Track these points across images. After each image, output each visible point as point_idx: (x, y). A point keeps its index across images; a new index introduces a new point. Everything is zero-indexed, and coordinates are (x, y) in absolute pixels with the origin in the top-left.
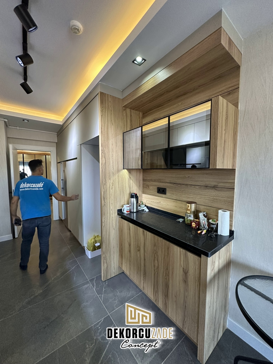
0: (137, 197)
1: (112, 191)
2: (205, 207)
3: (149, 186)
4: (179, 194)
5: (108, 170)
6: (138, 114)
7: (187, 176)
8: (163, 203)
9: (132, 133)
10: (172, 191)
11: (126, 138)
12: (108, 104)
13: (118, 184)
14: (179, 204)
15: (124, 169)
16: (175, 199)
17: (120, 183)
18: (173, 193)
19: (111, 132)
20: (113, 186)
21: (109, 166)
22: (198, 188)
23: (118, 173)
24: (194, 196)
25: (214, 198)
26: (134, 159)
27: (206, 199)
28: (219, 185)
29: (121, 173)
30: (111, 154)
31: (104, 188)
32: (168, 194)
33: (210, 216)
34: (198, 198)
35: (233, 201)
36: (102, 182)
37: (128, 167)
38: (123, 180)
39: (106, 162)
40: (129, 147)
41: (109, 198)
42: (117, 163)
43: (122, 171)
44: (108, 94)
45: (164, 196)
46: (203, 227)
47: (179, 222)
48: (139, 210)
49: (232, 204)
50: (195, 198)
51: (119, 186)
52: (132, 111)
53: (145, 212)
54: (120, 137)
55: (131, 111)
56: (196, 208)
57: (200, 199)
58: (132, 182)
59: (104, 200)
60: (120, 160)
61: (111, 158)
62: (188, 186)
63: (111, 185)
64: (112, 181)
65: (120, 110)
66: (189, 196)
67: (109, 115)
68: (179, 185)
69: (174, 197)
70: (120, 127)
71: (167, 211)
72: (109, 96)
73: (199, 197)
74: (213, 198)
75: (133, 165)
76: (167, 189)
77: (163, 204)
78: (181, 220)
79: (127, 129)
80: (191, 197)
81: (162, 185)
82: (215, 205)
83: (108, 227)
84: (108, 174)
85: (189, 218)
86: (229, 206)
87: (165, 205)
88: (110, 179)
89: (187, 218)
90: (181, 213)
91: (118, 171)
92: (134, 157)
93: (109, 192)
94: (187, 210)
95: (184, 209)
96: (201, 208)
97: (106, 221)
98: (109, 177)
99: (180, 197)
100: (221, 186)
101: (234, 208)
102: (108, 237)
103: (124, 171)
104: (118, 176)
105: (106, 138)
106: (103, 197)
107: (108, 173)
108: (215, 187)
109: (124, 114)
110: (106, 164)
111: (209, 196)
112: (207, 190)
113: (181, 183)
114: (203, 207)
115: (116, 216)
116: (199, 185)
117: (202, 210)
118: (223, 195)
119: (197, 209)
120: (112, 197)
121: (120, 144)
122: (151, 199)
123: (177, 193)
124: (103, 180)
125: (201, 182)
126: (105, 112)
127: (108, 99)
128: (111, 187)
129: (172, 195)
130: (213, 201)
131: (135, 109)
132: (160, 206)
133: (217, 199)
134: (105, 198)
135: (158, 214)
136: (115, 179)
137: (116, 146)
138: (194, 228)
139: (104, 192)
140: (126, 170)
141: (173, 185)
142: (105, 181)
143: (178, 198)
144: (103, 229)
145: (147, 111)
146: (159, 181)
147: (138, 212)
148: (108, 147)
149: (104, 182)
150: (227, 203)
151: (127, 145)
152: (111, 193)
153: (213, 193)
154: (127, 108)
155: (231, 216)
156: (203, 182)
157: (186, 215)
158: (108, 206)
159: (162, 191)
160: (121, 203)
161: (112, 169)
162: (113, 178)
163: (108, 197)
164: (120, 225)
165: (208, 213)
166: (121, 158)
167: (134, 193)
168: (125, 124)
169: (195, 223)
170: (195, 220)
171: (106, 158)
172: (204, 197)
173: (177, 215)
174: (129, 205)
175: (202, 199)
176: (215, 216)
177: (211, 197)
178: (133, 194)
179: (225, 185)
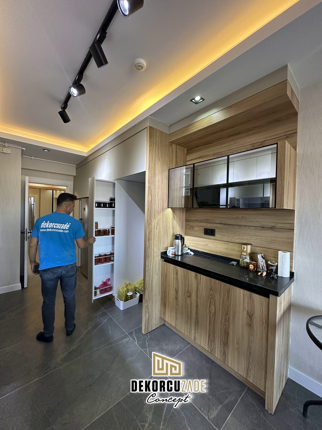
0: (182, 239)
1: (156, 231)
2: (262, 249)
3: (193, 227)
4: (230, 235)
5: (153, 209)
6: (183, 150)
7: (240, 217)
8: (211, 245)
9: (177, 171)
10: (222, 232)
11: (172, 175)
12: (156, 139)
13: (163, 224)
14: (231, 246)
15: (168, 208)
16: (226, 240)
17: (164, 223)
18: (224, 234)
19: (158, 167)
20: (157, 226)
21: (154, 204)
22: (253, 229)
23: (162, 212)
24: (249, 237)
25: (272, 239)
26: (178, 197)
27: (263, 241)
28: (277, 226)
29: (166, 213)
30: (157, 191)
31: (149, 228)
32: (217, 235)
33: (267, 257)
34: (253, 240)
35: (293, 241)
36: (148, 221)
37: (172, 205)
38: (167, 220)
39: (152, 199)
40: (174, 185)
41: (154, 239)
42: (162, 201)
43: (166, 210)
44: (156, 129)
45: (212, 237)
46: (262, 269)
47: (233, 265)
48: (184, 253)
49: (292, 245)
50: (250, 239)
51: (163, 226)
52: (178, 146)
53: (190, 256)
54: (166, 173)
55: (176, 147)
56: (251, 249)
57: (255, 241)
58: (175, 222)
59: (149, 241)
60: (165, 198)
61: (157, 195)
62: (241, 227)
63: (156, 225)
64: (157, 220)
65: (166, 145)
66: (243, 238)
67: (157, 151)
68: (231, 226)
69: (225, 239)
70: (166, 163)
71: (215, 254)
72: (157, 131)
73: (255, 238)
74: (270, 239)
75: (177, 204)
76: (217, 230)
77: (211, 247)
78: (235, 263)
79: (172, 167)
80: (246, 238)
81: (210, 226)
82: (272, 246)
83: (151, 272)
84: (154, 213)
85: (245, 260)
86: (289, 247)
87: (214, 247)
88: (155, 218)
89: (243, 260)
90: (234, 255)
91: (163, 210)
92: (178, 195)
93: (154, 233)
94: (244, 251)
95: (236, 252)
96: (257, 250)
97: (149, 264)
98: (154, 216)
99: (232, 238)
100: (279, 227)
101: (294, 249)
102: (150, 282)
103: (168, 210)
104: (163, 215)
105: (153, 174)
106: (148, 237)
107: (153, 211)
108: (272, 228)
109: (170, 150)
110: (152, 202)
111: (266, 237)
112: (263, 231)
113: (232, 224)
114: (259, 248)
115: (159, 260)
116: (255, 225)
117: (258, 252)
118: (282, 236)
119: (252, 251)
120: (157, 238)
121: (166, 181)
122: (196, 241)
123: (228, 234)
124: (149, 219)
125: (258, 223)
126: (153, 147)
127: (156, 134)
128: (155, 227)
129: (222, 237)
130: (271, 242)
131: (181, 145)
132: (208, 248)
133: (275, 240)
134: (149, 239)
135: (205, 257)
136: (160, 218)
137: (162, 183)
138: (252, 271)
139: (149, 233)
140: (170, 208)
141: (224, 225)
142: (150, 220)
143: (229, 240)
144: (147, 274)
145: (193, 148)
146: (207, 221)
147: (182, 255)
148: (155, 185)
149: (149, 222)
150: (286, 244)
151: (172, 182)
152: (155, 233)
153: (270, 234)
154: (173, 143)
155: (291, 258)
156: (259, 223)
157: (240, 257)
158: (153, 248)
159: (209, 232)
160: (164, 246)
161: (157, 208)
162: (158, 217)
163: (153, 237)
164: (163, 269)
165: (265, 255)
166: (166, 196)
167: (180, 235)
168: (171, 160)
169: (252, 265)
170: (252, 262)
171: (152, 195)
172: (261, 238)
173: (228, 258)
174: (174, 248)
175: (258, 241)
176: (272, 258)
177: (268, 238)
178: (178, 235)
179: (283, 226)
